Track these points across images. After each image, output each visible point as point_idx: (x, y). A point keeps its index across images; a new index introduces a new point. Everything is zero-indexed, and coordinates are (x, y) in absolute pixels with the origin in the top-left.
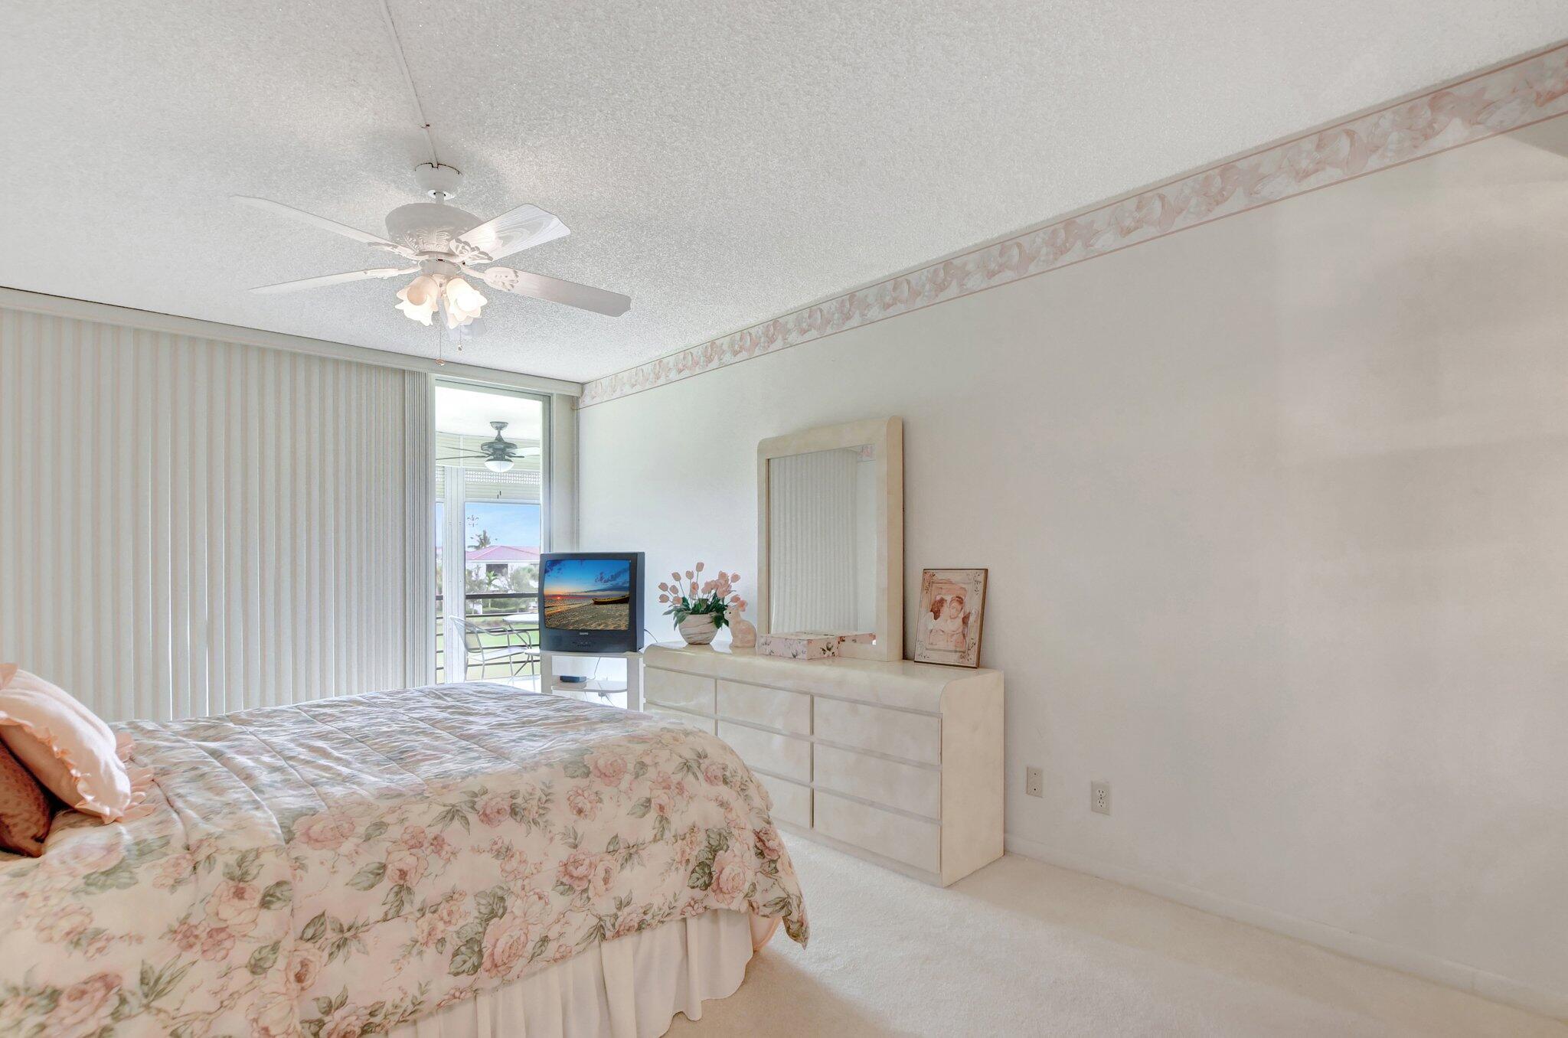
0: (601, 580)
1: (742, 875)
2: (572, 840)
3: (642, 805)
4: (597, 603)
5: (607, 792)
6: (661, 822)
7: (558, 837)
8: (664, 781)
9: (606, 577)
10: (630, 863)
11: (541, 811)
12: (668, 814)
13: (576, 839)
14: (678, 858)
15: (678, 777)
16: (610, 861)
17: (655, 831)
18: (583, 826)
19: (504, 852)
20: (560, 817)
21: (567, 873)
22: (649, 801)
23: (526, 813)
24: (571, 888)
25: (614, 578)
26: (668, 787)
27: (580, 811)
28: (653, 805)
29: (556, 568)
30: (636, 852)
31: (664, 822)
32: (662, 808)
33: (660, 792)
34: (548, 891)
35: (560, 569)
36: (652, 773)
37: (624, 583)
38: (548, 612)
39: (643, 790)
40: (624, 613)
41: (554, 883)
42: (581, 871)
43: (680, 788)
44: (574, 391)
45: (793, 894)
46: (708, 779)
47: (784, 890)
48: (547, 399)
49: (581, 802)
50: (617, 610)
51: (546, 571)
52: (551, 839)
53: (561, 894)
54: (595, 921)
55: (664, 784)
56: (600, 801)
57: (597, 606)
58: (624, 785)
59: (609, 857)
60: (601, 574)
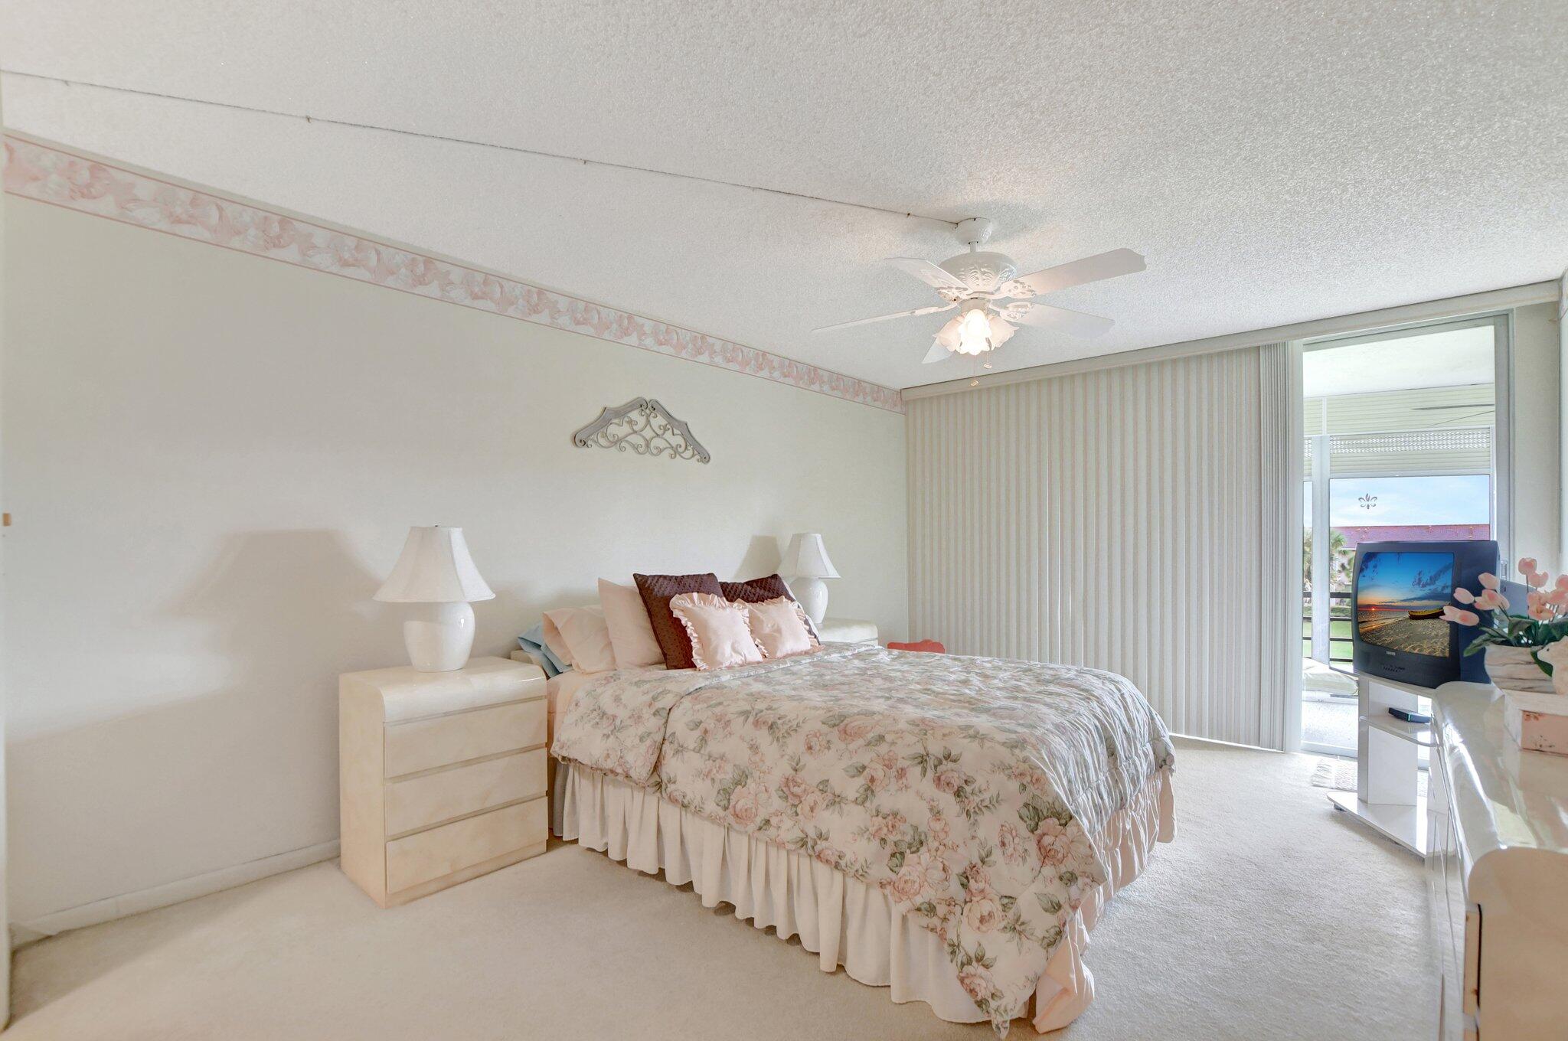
0: (1419, 584)
1: (917, 885)
2: (794, 764)
3: (856, 768)
4: (1413, 617)
5: (838, 744)
6: (866, 790)
7: (787, 757)
8: (889, 760)
9: (1425, 579)
10: (832, 807)
11: (786, 735)
12: (877, 788)
13: (797, 765)
14: (872, 830)
15: (906, 763)
16: (817, 796)
17: (858, 795)
18: (807, 759)
19: (754, 748)
20: (795, 745)
21: (787, 785)
22: (864, 768)
23: (777, 731)
24: (787, 798)
25: (1433, 580)
26: (890, 767)
27: (810, 748)
28: (865, 773)
29: (1371, 564)
30: (839, 803)
31: (869, 792)
32: (872, 780)
33: (879, 767)
34: (772, 789)
35: (1375, 567)
36: (883, 749)
37: (1444, 588)
38: (1362, 630)
39: (865, 757)
40: (1440, 633)
41: (777, 787)
42: (796, 790)
43: (902, 773)
44: (1546, 296)
45: (963, 948)
46: (938, 780)
47: (958, 936)
48: (1501, 320)
49: (814, 742)
50: (1433, 629)
51: (1361, 570)
52: (782, 756)
53: (780, 797)
54: (802, 835)
55: (887, 762)
56: (829, 748)
57: (1414, 622)
58: (852, 747)
59: (819, 793)
60: (1419, 574)
